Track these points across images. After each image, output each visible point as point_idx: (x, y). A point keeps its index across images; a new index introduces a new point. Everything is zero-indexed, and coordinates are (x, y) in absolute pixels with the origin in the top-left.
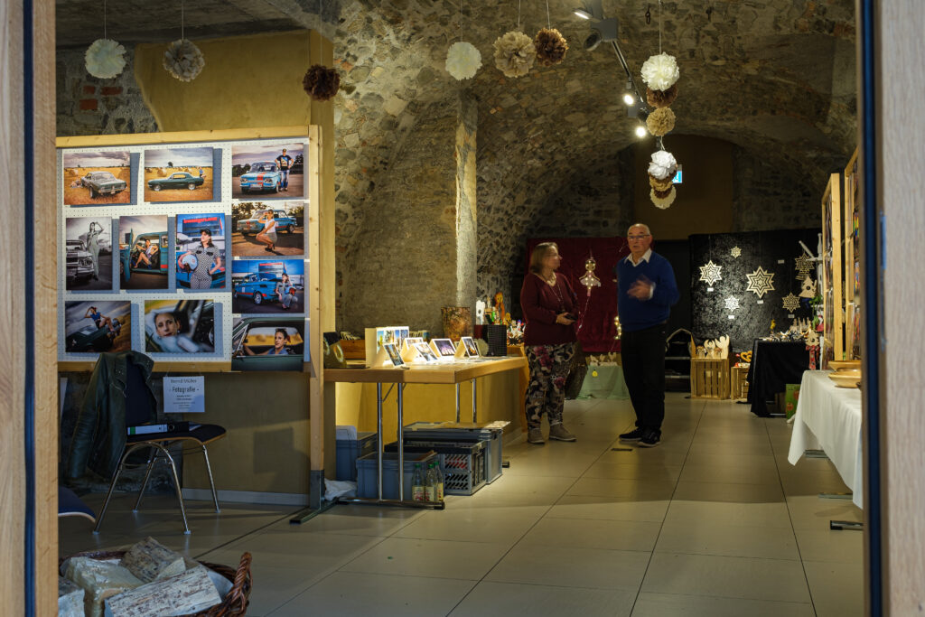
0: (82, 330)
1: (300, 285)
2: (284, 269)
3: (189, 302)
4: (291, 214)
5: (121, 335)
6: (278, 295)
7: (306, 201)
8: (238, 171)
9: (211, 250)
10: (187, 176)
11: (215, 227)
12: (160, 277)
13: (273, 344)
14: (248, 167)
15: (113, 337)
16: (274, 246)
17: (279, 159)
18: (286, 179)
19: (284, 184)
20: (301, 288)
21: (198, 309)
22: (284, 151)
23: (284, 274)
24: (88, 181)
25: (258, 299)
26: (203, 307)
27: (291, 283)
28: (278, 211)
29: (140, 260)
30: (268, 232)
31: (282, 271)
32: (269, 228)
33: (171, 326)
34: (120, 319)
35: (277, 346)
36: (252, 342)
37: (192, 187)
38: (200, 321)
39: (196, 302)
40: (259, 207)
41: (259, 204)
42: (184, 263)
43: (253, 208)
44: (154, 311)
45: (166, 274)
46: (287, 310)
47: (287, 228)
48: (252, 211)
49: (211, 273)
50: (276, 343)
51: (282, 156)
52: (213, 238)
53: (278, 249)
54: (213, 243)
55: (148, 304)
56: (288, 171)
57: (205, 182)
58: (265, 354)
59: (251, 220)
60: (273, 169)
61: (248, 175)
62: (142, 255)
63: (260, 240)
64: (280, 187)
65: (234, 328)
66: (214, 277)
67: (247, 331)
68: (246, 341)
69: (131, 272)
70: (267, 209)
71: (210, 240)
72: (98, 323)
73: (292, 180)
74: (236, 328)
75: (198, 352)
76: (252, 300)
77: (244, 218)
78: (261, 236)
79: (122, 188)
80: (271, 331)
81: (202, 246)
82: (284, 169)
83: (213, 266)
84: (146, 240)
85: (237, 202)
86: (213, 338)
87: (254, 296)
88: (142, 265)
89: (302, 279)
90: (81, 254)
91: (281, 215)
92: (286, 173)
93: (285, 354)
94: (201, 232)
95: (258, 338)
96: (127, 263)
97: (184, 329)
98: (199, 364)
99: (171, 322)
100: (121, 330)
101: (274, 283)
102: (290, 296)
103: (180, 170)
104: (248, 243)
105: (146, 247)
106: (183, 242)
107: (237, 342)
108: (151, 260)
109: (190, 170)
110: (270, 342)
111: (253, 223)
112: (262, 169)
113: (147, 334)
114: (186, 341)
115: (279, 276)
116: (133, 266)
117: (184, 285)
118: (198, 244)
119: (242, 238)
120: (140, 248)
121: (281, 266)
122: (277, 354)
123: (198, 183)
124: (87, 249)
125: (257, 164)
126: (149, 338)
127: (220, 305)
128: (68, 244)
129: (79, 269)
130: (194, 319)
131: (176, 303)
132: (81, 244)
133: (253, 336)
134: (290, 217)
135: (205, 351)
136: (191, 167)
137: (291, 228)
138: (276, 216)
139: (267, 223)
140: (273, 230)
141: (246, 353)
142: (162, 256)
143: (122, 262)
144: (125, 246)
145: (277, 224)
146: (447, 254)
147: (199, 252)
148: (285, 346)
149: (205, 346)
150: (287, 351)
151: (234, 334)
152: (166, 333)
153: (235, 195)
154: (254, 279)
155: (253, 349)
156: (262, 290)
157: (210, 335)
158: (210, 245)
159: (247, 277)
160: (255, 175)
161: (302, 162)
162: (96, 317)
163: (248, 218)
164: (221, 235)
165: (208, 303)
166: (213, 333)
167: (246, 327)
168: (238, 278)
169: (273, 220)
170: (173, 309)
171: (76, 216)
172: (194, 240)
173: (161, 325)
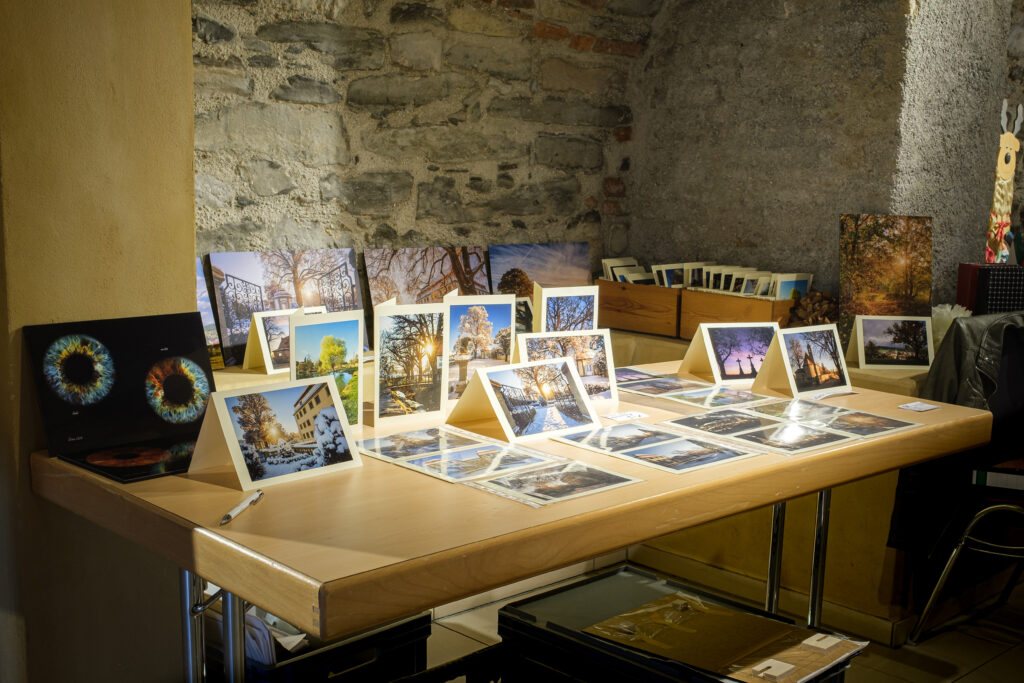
146: (878, 63)
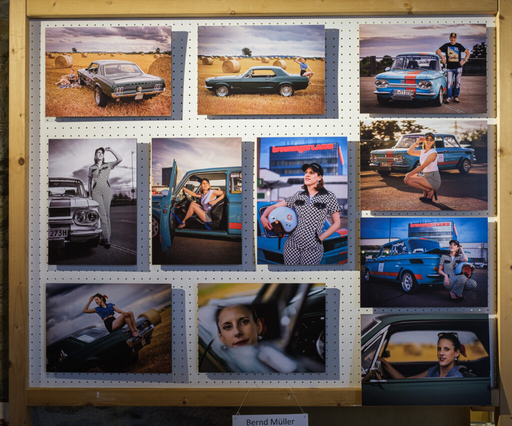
0: (79, 333)
1: (481, 260)
2: (453, 233)
3: (281, 287)
4: (465, 141)
5: (152, 343)
6: (442, 277)
7: (491, 121)
8: (369, 67)
9: (322, 199)
10: (278, 73)
11: (330, 161)
12: (228, 244)
13: (436, 359)
14: (387, 62)
15: (138, 346)
16: (435, 194)
17: (444, 49)
18: (455, 83)
19: (452, 92)
20: (483, 265)
21: (298, 298)
22: (453, 36)
23: (454, 241)
24: (91, 76)
25: (407, 284)
26: (306, 296)
27: (466, 257)
28: (443, 136)
29: (190, 214)
30: (425, 170)
31: (450, 236)
32: (427, 164)
33: (246, 329)
34: (151, 315)
35: (443, 363)
36: (397, 356)
37: (286, 91)
38: (301, 319)
39: (295, 288)
40: (409, 129)
41: (409, 123)
42: (272, 221)
43: (398, 130)
44: (215, 301)
45: (238, 239)
46: (459, 302)
47: (459, 164)
48: (396, 134)
49: (322, 238)
50: (441, 358)
51: (449, 45)
52: (326, 178)
53: (442, 200)
54: (326, 187)
55: (204, 291)
56: (460, 70)
57: (312, 84)
58: (423, 376)
59: (394, 149)
60: (433, 66)
61: (389, 74)
62: (194, 206)
63: (410, 183)
64: (445, 97)
65: (363, 332)
66: (328, 245)
67: (388, 337)
68: (386, 354)
69: (173, 234)
70: (424, 132)
71: (321, 182)
72: (108, 323)
73: (466, 84)
74: (367, 332)
75: (296, 372)
76: (396, 284)
77: (382, 146)
78: (412, 177)
79: (156, 90)
80: (431, 337)
81: (306, 192)
82: (452, 66)
83: (326, 227)
84: (200, 181)
85: (369, 120)
86: (324, 348)
87: (400, 278)
88: (195, 222)
89: (484, 250)
90: (76, 202)
91: (448, 143)
92: (456, 73)
93: (458, 375)
94: (304, 168)
95: (408, 348)
96: (165, 218)
97: (271, 333)
98: (298, 392)
99: (246, 322)
100: (154, 335)
101: (435, 257)
102: (464, 278)
103: (264, 61)
104: (390, 188)
105: (202, 191)
106: (270, 186)
107: (370, 355)
108: (211, 214)
109: (283, 62)
110: (430, 356)
111: (398, 154)
112: (413, 65)
113: (201, 341)
114: (274, 355)
115: (444, 244)
116: (177, 224)
117: (273, 258)
118: (298, 188)
119: (378, 180)
120: (190, 194)
121: (448, 229)
122: (443, 376)
123: (299, 85)
124: (88, 194)
125: (405, 56)
126: (205, 349)
127: (336, 292)
128: (51, 184)
129: (73, 228)
130: (289, 316)
131: (257, 290)
132: (77, 184)
133: (399, 345)
134: (463, 146)
135: (309, 370)
136: (286, 57)
137: (466, 166)
138: (439, 145)
139: (423, 156)
140: (433, 167)
141: (387, 375)
142: (231, 207)
143: (156, 217)
144: (163, 190)
145: (441, 158)
147: (300, 203)
148: (457, 363)
149: (308, 362)
150: (461, 370)
151: (363, 342)
152: (237, 340)
153: (365, 107)
154: (400, 249)
155: (399, 367)
156: (414, 268)
157: (318, 343)
158: (321, 190)
159: (388, 246)
160: (401, 74)
161: (484, 54)
162: (106, 311)
163: (390, 146)
164: (341, 174)
165: (316, 290)
166: (323, 340)
167: (385, 330)
168: (373, 248)
169: (434, 151)
170: (250, 299)
171: (67, 137)
172: (291, 182)
173: (228, 326)
